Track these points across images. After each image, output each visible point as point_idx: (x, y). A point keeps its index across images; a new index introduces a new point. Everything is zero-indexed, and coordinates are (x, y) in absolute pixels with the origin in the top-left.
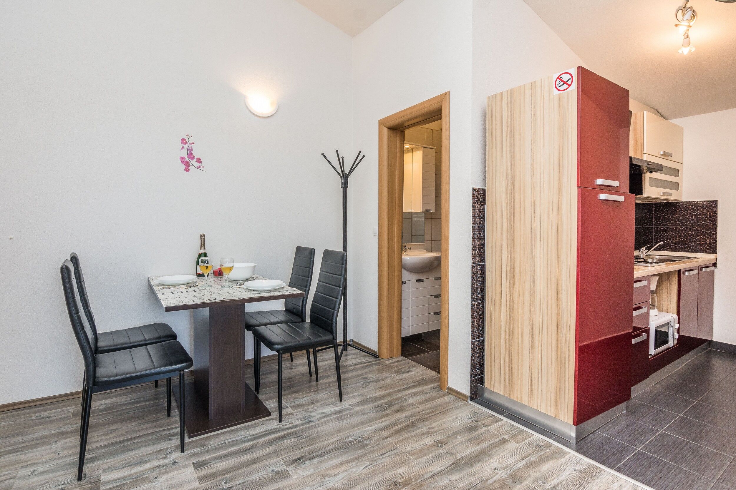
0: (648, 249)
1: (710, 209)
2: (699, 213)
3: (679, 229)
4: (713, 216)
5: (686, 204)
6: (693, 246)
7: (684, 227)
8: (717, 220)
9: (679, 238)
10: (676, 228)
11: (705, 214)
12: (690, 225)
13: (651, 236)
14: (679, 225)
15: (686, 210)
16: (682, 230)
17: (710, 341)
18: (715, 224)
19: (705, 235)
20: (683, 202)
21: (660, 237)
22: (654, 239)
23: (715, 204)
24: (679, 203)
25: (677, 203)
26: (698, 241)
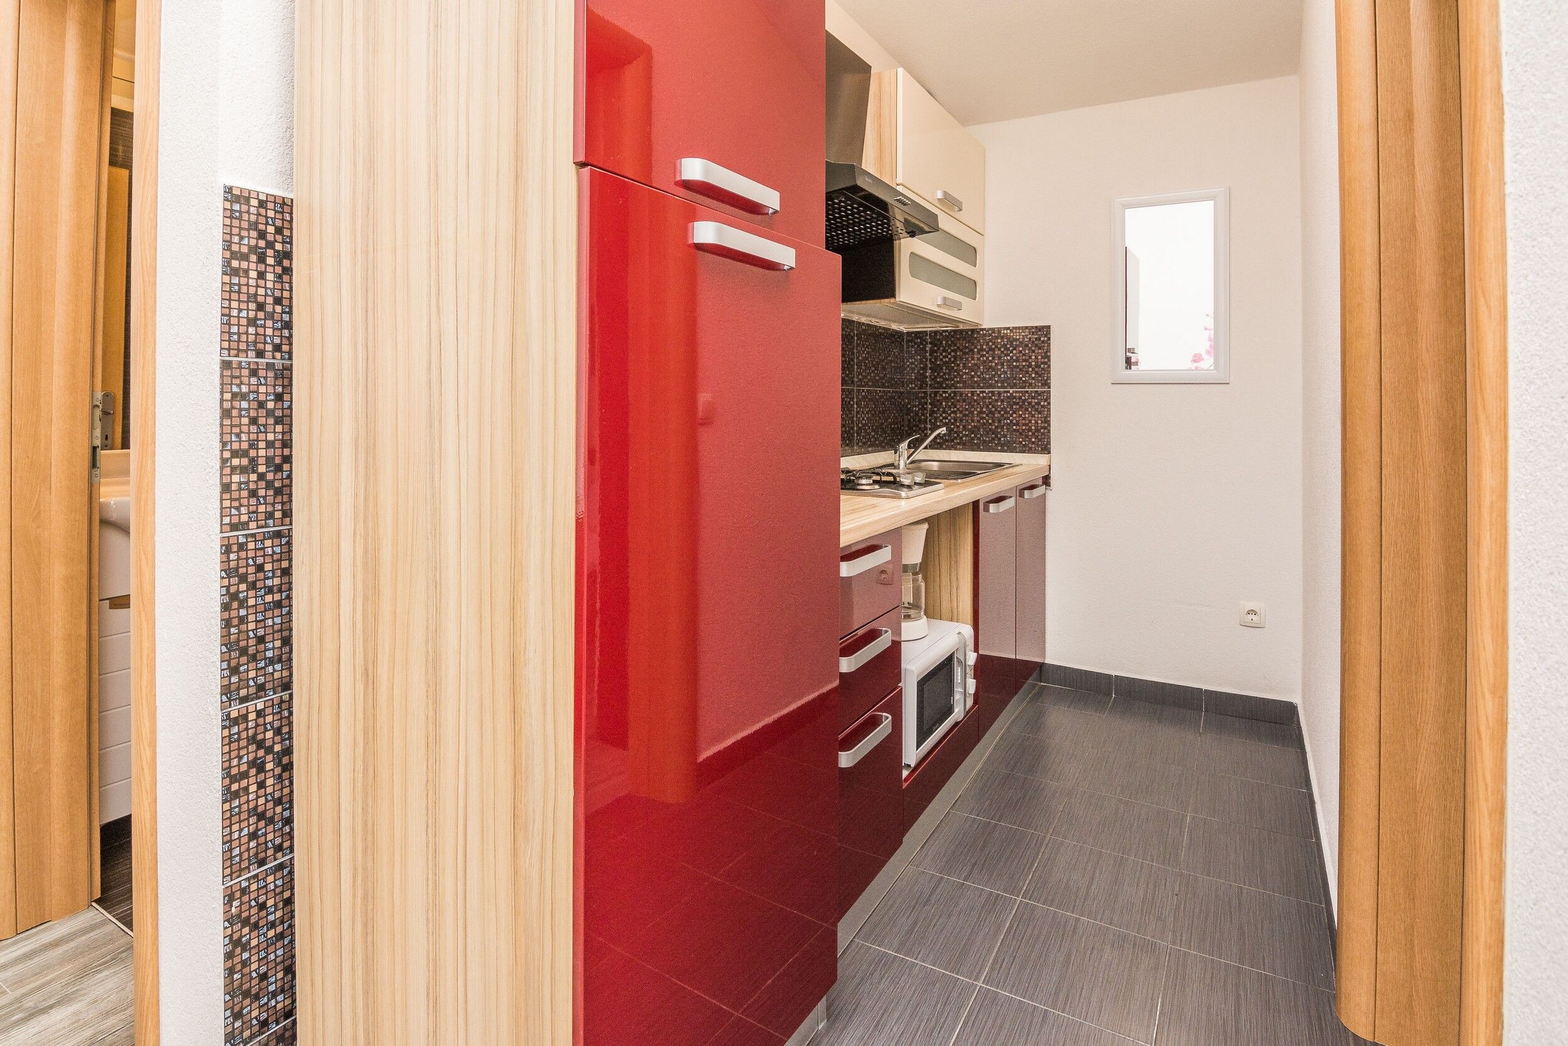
0: (914, 445)
1: (1036, 345)
2: (1017, 357)
3: (978, 395)
4: (1042, 363)
5: (990, 335)
6: (1005, 436)
7: (987, 390)
8: (1049, 372)
9: (978, 419)
10: (973, 393)
11: (1027, 358)
12: (999, 385)
13: (923, 415)
14: (979, 387)
15: (991, 349)
16: (984, 398)
17: (1041, 665)
18: (1046, 384)
19: (1027, 409)
20: (984, 329)
21: (940, 415)
22: (930, 421)
23: (1046, 336)
24: (978, 333)
25: (973, 331)
26: (1015, 425)
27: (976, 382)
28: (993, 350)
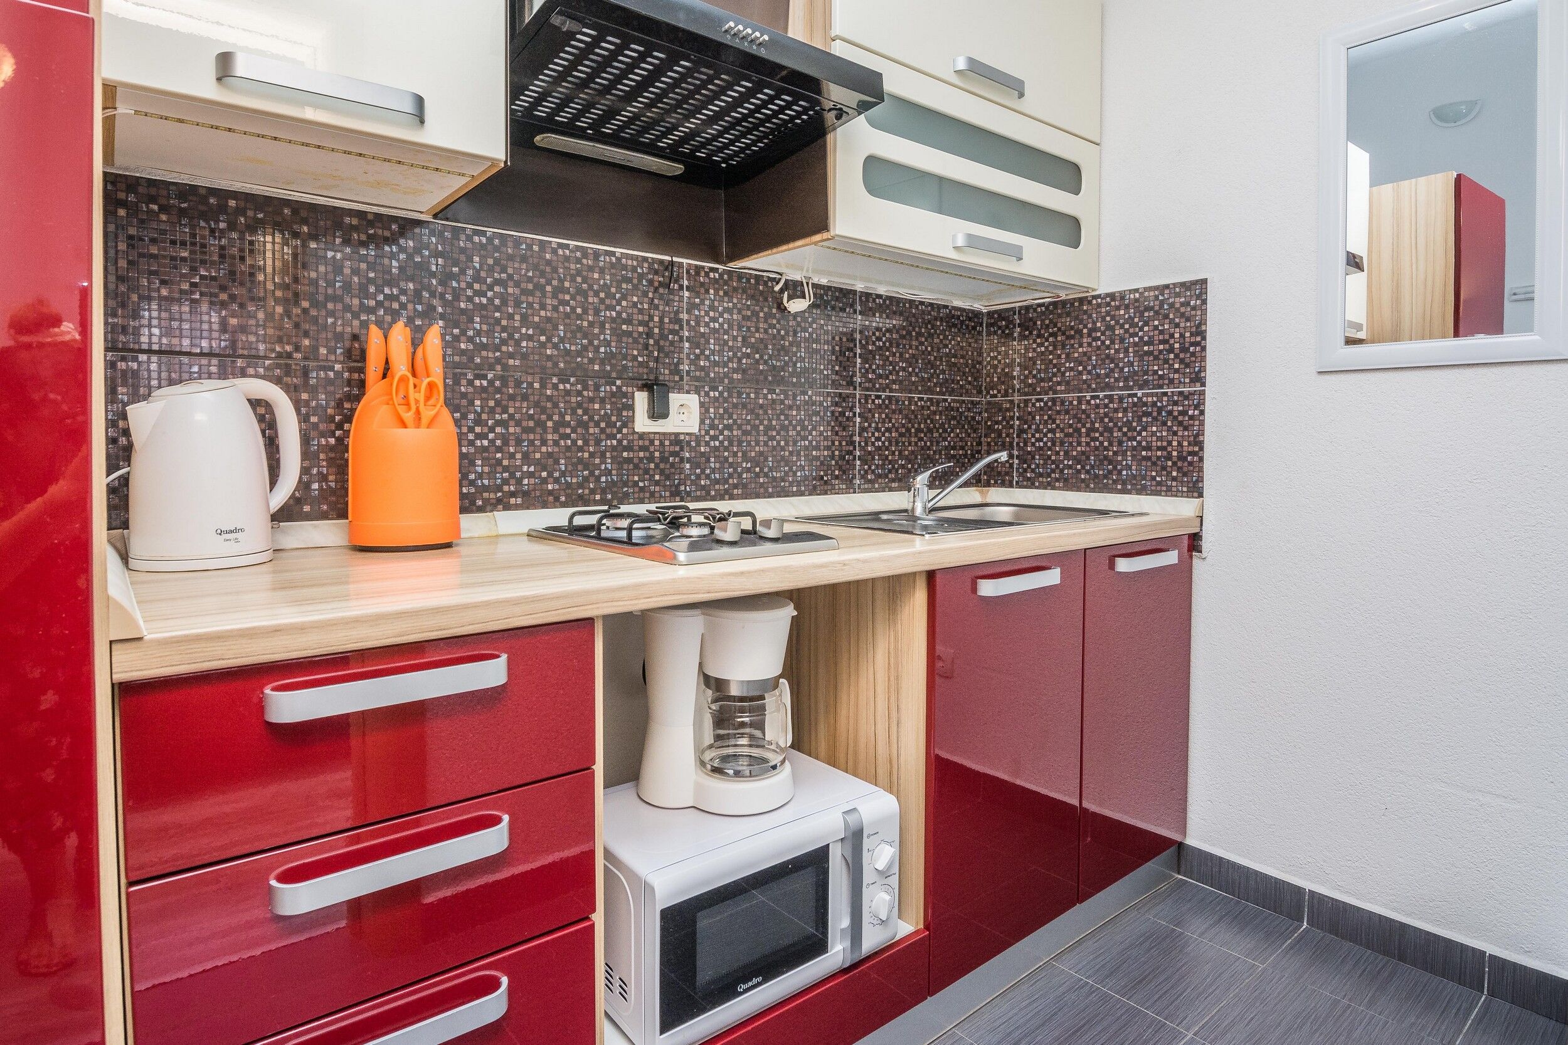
1: (1183, 315)
2: (1150, 337)
3: (1088, 402)
4: (1192, 344)
5: (1108, 304)
6: (1129, 467)
7: (1101, 394)
8: (1203, 359)
9: (1088, 440)
10: (1080, 400)
11: (1167, 337)
12: (1121, 384)
13: (1008, 435)
14: (1089, 388)
15: (1108, 326)
16: (1097, 406)
17: (1180, 845)
18: (1198, 378)
19: (1164, 424)
20: (1099, 296)
21: (1033, 436)
22: (1018, 444)
23: (1199, 297)
24: (1090, 303)
25: (1081, 300)
26: (1144, 449)
27: (1085, 382)
28: (1112, 328)
